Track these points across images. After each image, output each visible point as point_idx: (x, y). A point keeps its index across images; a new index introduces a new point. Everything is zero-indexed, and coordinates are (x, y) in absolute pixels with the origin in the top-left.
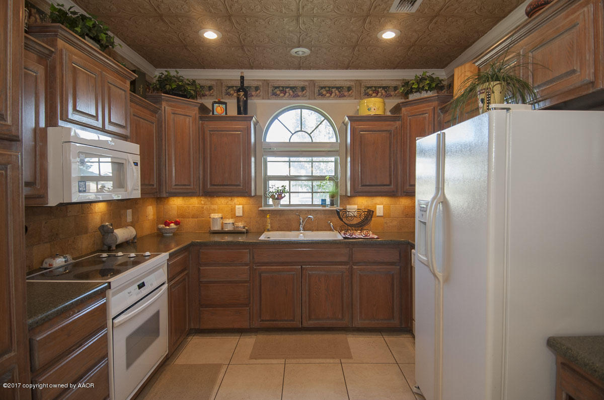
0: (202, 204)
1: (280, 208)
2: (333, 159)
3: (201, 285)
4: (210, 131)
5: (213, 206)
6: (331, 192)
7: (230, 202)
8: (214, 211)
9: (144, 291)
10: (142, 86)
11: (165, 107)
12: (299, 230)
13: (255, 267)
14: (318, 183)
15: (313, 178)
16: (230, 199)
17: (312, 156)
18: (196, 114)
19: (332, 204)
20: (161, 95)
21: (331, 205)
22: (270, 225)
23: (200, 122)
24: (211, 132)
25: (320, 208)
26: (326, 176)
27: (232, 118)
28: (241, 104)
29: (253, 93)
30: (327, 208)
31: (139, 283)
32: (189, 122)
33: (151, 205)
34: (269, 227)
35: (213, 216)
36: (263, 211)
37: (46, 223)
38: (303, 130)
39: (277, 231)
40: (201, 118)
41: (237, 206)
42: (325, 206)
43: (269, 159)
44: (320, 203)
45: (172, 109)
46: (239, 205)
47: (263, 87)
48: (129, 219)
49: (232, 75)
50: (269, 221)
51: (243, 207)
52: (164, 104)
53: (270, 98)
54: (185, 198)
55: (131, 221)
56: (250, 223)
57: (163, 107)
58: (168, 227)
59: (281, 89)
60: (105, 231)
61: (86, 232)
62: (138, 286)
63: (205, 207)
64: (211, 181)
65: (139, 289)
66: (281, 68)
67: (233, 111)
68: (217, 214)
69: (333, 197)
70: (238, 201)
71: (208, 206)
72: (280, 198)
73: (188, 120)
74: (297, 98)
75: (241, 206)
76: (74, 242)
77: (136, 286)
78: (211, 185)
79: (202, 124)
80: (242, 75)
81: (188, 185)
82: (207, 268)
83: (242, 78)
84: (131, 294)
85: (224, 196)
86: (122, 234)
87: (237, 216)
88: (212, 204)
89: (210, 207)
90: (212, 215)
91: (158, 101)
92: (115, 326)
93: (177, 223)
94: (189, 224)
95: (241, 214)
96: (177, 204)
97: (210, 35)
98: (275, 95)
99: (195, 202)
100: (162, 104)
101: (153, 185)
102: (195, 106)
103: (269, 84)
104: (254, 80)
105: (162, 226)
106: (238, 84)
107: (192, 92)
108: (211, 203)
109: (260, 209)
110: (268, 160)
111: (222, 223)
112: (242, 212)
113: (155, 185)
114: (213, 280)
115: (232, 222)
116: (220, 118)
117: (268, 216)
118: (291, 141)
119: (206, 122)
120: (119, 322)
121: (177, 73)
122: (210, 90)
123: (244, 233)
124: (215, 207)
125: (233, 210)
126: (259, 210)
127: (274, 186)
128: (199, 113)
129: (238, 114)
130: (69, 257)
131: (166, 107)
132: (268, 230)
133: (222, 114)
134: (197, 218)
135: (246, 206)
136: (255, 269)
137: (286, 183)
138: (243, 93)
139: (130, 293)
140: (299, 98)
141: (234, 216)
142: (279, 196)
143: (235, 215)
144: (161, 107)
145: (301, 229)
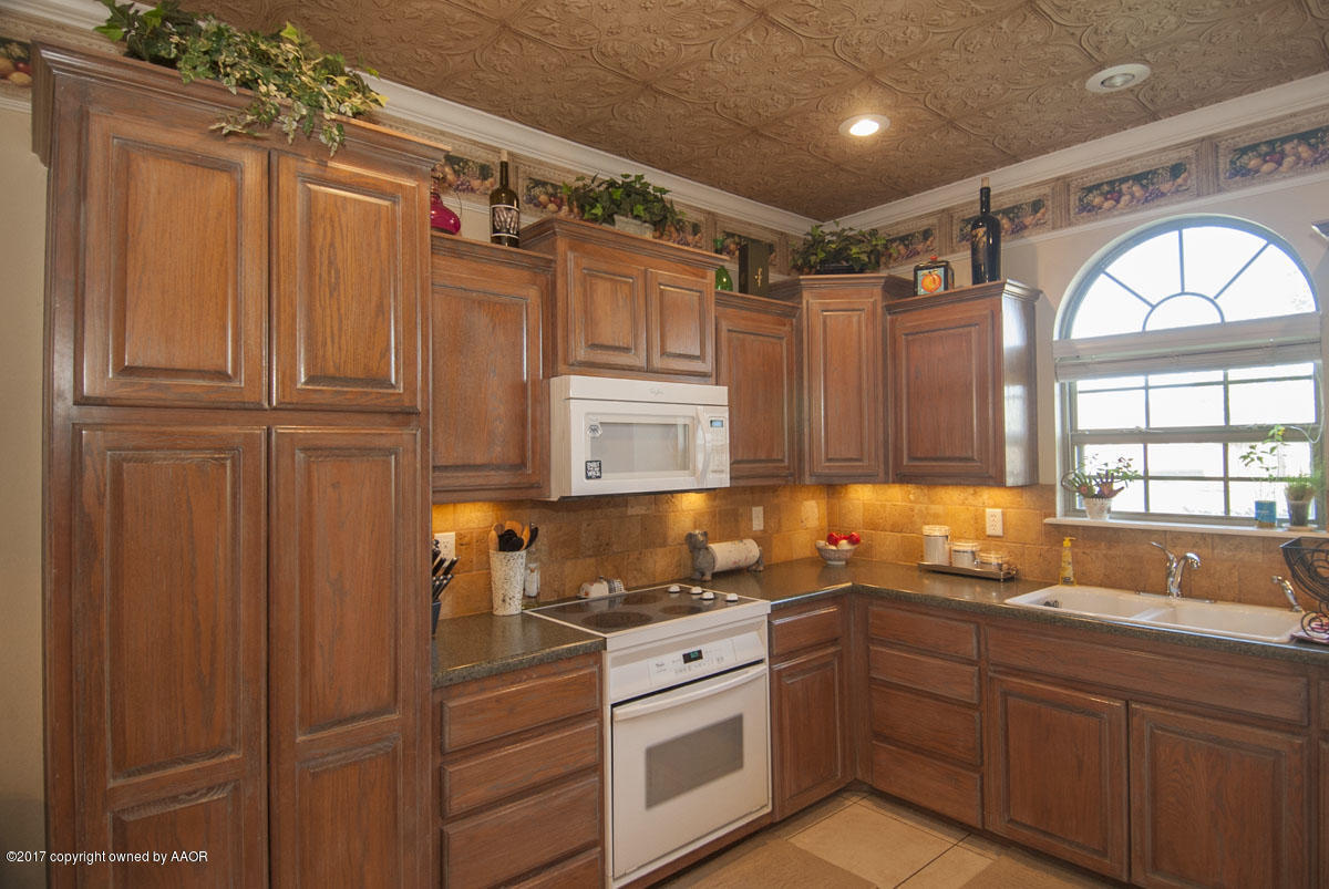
0: (911, 501)
1: (1107, 521)
2: (1307, 368)
3: (873, 686)
4: (906, 335)
5: (933, 506)
6: (1293, 479)
7: (971, 500)
8: (936, 519)
9: (696, 669)
10: (760, 270)
11: (808, 302)
12: (1165, 592)
13: (990, 674)
14: (1244, 448)
15: (1226, 434)
16: (971, 490)
17: (1225, 366)
18: (874, 304)
19: (1298, 518)
20: (800, 280)
21: (1294, 524)
22: (1070, 567)
23: (889, 317)
24: (910, 338)
25: (1252, 530)
26: (1272, 427)
27: (962, 296)
28: (982, 257)
29: (1028, 220)
30: (1278, 532)
31: (687, 651)
32: (860, 326)
33: (813, 498)
34: (1069, 572)
35: (927, 530)
36: (1058, 527)
37: (588, 525)
38: (1186, 291)
39: (1100, 586)
40: (889, 309)
41: (988, 510)
42: (1271, 526)
43: (1082, 384)
44: (1253, 515)
45: (820, 303)
46: (994, 510)
47: (1053, 198)
48: (758, 524)
49: (961, 194)
50: (1067, 556)
51: (1004, 514)
52: (806, 295)
53: (1073, 220)
54: (877, 486)
55: (762, 528)
56: (1023, 555)
57: (804, 302)
58: (834, 548)
59: (1106, 188)
60: (695, 546)
61: (664, 544)
62: (684, 656)
63: (917, 507)
64: (909, 449)
65: (686, 662)
66: (1096, 133)
67: (963, 279)
68: (938, 527)
69: (1298, 494)
70: (989, 498)
71: (923, 507)
72: (1107, 493)
73: (855, 319)
74: (1156, 202)
75: (999, 510)
76: (638, 559)
77: (679, 655)
78: (912, 458)
79: (892, 322)
80: (985, 185)
81: (856, 460)
82: (884, 650)
83: (985, 192)
84: (663, 668)
85: (957, 484)
86: (726, 553)
87: (989, 536)
88: (933, 502)
89: (926, 509)
90: (926, 527)
91: (792, 291)
92: (615, 719)
93: (853, 540)
94: (887, 544)
95: (999, 532)
96: (862, 497)
97: (865, 127)
98: (1088, 209)
99: (896, 498)
100: (801, 297)
101: (782, 461)
102: (875, 285)
103: (1069, 185)
104: (1028, 187)
105: (822, 543)
106: (976, 210)
107: (864, 257)
108: (929, 498)
109: (1048, 520)
110: (1079, 389)
111: (950, 550)
112: (1001, 523)
113: (786, 460)
114: (895, 680)
115: (969, 549)
116: (933, 301)
117: (1067, 543)
118: (1147, 329)
119: (900, 317)
120: (626, 714)
121: (837, 224)
122: (926, 239)
123: (999, 580)
124: (937, 508)
125: (979, 519)
126: (1045, 524)
127: (1097, 459)
128: (885, 298)
129: (974, 283)
130: (619, 587)
131: (811, 301)
132: (1067, 582)
133: (938, 291)
134: (901, 532)
135: (1011, 512)
136: (991, 678)
137: (1133, 451)
138: (984, 229)
139: (662, 665)
140: (1163, 201)
141: (981, 535)
142: (1105, 488)
143: (984, 532)
144: (801, 303)
145: (1174, 590)
